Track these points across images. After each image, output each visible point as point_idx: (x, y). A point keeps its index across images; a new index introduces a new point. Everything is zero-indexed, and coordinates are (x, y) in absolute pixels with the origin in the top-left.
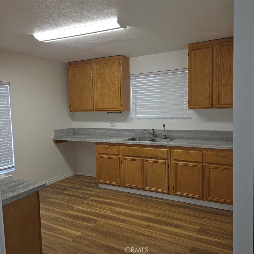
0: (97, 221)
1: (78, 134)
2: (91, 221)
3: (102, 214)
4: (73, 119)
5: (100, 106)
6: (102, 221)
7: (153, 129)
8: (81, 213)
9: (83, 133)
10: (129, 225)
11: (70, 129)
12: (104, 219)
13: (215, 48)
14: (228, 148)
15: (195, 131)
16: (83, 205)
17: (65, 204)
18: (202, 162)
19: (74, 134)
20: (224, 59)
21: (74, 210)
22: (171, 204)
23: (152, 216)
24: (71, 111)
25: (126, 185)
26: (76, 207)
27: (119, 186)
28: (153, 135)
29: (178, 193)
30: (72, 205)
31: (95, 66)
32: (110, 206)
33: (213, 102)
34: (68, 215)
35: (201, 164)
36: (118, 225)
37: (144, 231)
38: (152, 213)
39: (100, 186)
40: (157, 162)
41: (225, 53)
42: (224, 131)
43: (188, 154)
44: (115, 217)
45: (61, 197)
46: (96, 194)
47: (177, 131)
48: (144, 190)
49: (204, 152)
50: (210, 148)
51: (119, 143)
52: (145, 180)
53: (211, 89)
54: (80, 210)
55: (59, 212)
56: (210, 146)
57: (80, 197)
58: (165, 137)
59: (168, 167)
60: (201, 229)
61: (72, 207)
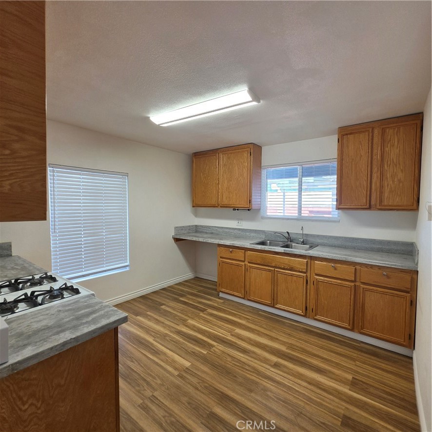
0: (213, 346)
1: (201, 232)
2: (205, 345)
3: (219, 336)
4: (196, 215)
5: (226, 202)
6: (219, 347)
7: (288, 232)
8: (195, 331)
9: (205, 231)
10: (252, 359)
11: (192, 226)
12: (221, 344)
13: (376, 131)
14: (395, 265)
15: (342, 237)
16: (198, 320)
17: (178, 316)
18: (355, 281)
19: (196, 232)
20: (389, 145)
21: (186, 326)
22: (309, 331)
23: (283, 348)
24: (193, 207)
25: (252, 298)
26: (191, 322)
27: (244, 298)
28: (288, 239)
29: (318, 317)
30: (186, 318)
31: (222, 157)
32: (231, 325)
33: (372, 202)
34: (179, 333)
35: (353, 284)
36: (239, 358)
37: (272, 372)
38: (284, 343)
39: (221, 295)
40: (292, 275)
41: (390, 138)
42: (383, 240)
43: (335, 269)
44: (235, 343)
45: (175, 305)
46: (216, 305)
47: (318, 236)
48: (273, 307)
49: (358, 267)
50: (367, 263)
52: (275, 296)
53: (369, 185)
54: (194, 326)
55: (169, 326)
56: (368, 260)
57: (196, 308)
58: (303, 243)
59: (307, 283)
60: (355, 380)
61: (185, 320)
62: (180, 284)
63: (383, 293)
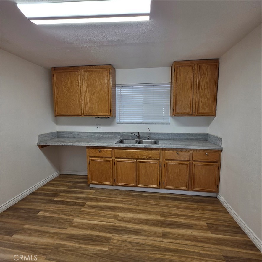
0: (110, 239)
3: (109, 226)
4: (57, 123)
5: (89, 111)
6: (116, 238)
7: (139, 133)
8: (85, 229)
9: (67, 136)
10: (146, 238)
11: (54, 133)
12: (116, 233)
13: (196, 67)
14: (212, 148)
15: (172, 133)
16: (83, 216)
17: (62, 219)
18: (189, 160)
19: (58, 137)
20: (203, 76)
21: (75, 227)
22: (164, 198)
23: (158, 218)
24: (56, 116)
25: (119, 184)
26: (77, 220)
27: (112, 185)
28: (138, 137)
29: (168, 187)
30: (70, 218)
32: (113, 211)
33: (193, 111)
34: (71, 237)
35: (189, 162)
36: (135, 241)
37: (165, 243)
38: (156, 213)
39: (91, 186)
40: (149, 163)
41: (204, 72)
43: (178, 154)
44: (125, 227)
45: (54, 208)
46: (91, 196)
47: (157, 134)
49: (191, 152)
51: (113, 146)
52: (138, 179)
53: (192, 100)
54: (83, 224)
55: (57, 234)
56: (198, 147)
57: (75, 204)
58: (149, 139)
59: (160, 166)
60: (209, 225)
61: (71, 221)
62: (47, 184)
63: (205, 165)
